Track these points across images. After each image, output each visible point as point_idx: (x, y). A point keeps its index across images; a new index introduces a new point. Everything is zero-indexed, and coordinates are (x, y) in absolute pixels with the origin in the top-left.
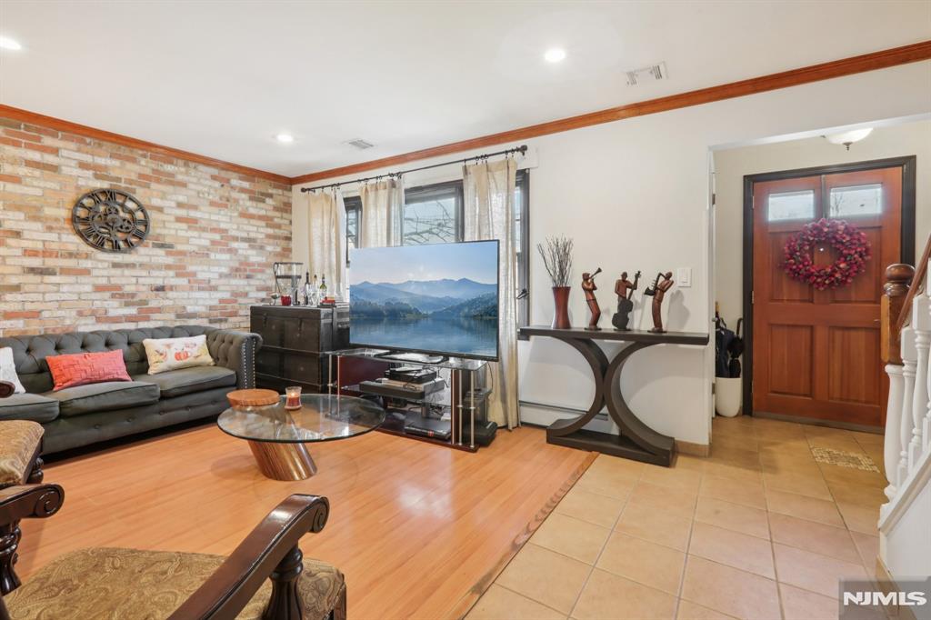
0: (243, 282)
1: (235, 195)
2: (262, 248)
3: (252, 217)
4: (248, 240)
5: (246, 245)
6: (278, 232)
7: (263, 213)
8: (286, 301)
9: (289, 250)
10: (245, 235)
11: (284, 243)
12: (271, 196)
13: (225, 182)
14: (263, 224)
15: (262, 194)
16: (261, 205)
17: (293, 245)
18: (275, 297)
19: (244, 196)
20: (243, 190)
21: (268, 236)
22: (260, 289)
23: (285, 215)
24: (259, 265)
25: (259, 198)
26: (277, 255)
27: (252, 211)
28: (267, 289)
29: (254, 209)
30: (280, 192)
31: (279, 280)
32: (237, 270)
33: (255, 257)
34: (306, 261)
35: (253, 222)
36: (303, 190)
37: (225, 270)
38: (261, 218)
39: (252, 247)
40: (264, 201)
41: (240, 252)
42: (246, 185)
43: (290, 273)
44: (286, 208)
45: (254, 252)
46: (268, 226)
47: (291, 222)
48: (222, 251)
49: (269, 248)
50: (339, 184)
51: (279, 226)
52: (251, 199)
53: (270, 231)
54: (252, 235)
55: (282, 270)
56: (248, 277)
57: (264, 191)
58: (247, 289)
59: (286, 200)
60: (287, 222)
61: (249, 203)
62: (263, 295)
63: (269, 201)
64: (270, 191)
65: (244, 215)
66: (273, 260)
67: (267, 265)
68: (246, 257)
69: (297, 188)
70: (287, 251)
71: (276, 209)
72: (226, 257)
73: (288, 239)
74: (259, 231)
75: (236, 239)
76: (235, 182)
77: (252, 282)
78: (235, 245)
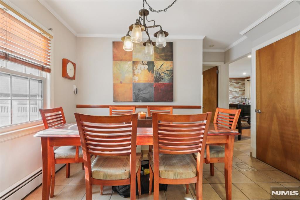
0: (235, 100)
1: (233, 83)
2: (238, 93)
3: (236, 87)
4: (235, 92)
5: (235, 93)
6: (242, 89)
7: (238, 86)
8: (244, 103)
9: (244, 93)
10: (235, 91)
11: (243, 92)
12: (240, 82)
13: (231, 81)
14: (238, 88)
15: (238, 82)
16: (238, 85)
17: (245, 92)
18: (241, 103)
19: (235, 83)
20: (234, 82)
21: (240, 91)
22: (238, 101)
23: (243, 86)
24: (238, 96)
25: (237, 83)
26: (241, 94)
27: (236, 86)
28: (239, 101)
29: (237, 85)
30: (242, 81)
31: (242, 99)
32: (233, 98)
33: (237, 95)
34: (248, 95)
35: (236, 88)
36: (248, 81)
37: (231, 98)
38: (238, 87)
39: (236, 93)
40: (238, 84)
41: (234, 94)
42: (235, 81)
43: (245, 98)
44: (244, 84)
45: (237, 94)
46: (239, 88)
47: (245, 87)
48: (231, 94)
49: (240, 93)
51: (242, 88)
52: (236, 84)
53: (240, 89)
54: (236, 91)
55: (243, 97)
56: (236, 99)
57: (239, 82)
58: (235, 101)
59: (243, 83)
60: (244, 87)
61: (236, 85)
62: (238, 102)
63: (240, 84)
64: (240, 81)
67: (240, 96)
68: (235, 95)
69: (246, 80)
71: (241, 85)
72: (231, 95)
73: (244, 91)
74: (238, 90)
75: (233, 92)
76: (233, 81)
77: (236, 100)
78: (233, 93)
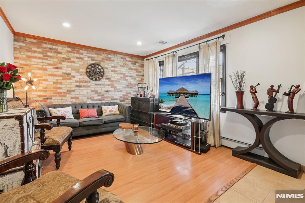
0: (130, 89)
1: (127, 63)
2: (135, 79)
3: (132, 69)
4: (131, 76)
5: (130, 78)
6: (140, 74)
7: (135, 68)
8: (141, 95)
10: (130, 75)
11: (141, 77)
12: (138, 62)
13: (125, 59)
14: (135, 71)
15: (135, 62)
16: (135, 65)
17: (144, 78)
18: (138, 94)
19: (130, 63)
20: (130, 61)
21: (137, 75)
22: (134, 92)
23: (142, 68)
24: (134, 84)
25: (134, 63)
26: (139, 81)
27: (132, 67)
28: (136, 92)
29: (133, 67)
30: (140, 61)
31: (139, 89)
32: (128, 86)
33: (133, 82)
34: (147, 83)
35: (132, 71)
36: (147, 60)
37: (124, 86)
38: (135, 69)
39: (132, 79)
40: (136, 64)
41: (129, 80)
42: (130, 59)
43: (142, 87)
44: (142, 66)
45: (133, 80)
46: (137, 72)
47: (144, 71)
48: (124, 80)
49: (137, 79)
50: (157, 57)
51: (140, 72)
52: (132, 64)
53: (137, 73)
54: (132, 75)
55: (140, 86)
56: (131, 88)
57: (136, 61)
58: (131, 91)
59: (142, 63)
60: (143, 70)
61: (131, 65)
62: (135, 93)
63: (137, 64)
64: (138, 61)
65: (130, 69)
66: (137, 83)
67: (136, 84)
68: (130, 82)
69: (145, 59)
70: (143, 79)
71: (139, 66)
72: (124, 82)
73: (143, 76)
74: (134, 73)
75: (127, 76)
76: (127, 59)
77: (132, 89)
78: (127, 78)
